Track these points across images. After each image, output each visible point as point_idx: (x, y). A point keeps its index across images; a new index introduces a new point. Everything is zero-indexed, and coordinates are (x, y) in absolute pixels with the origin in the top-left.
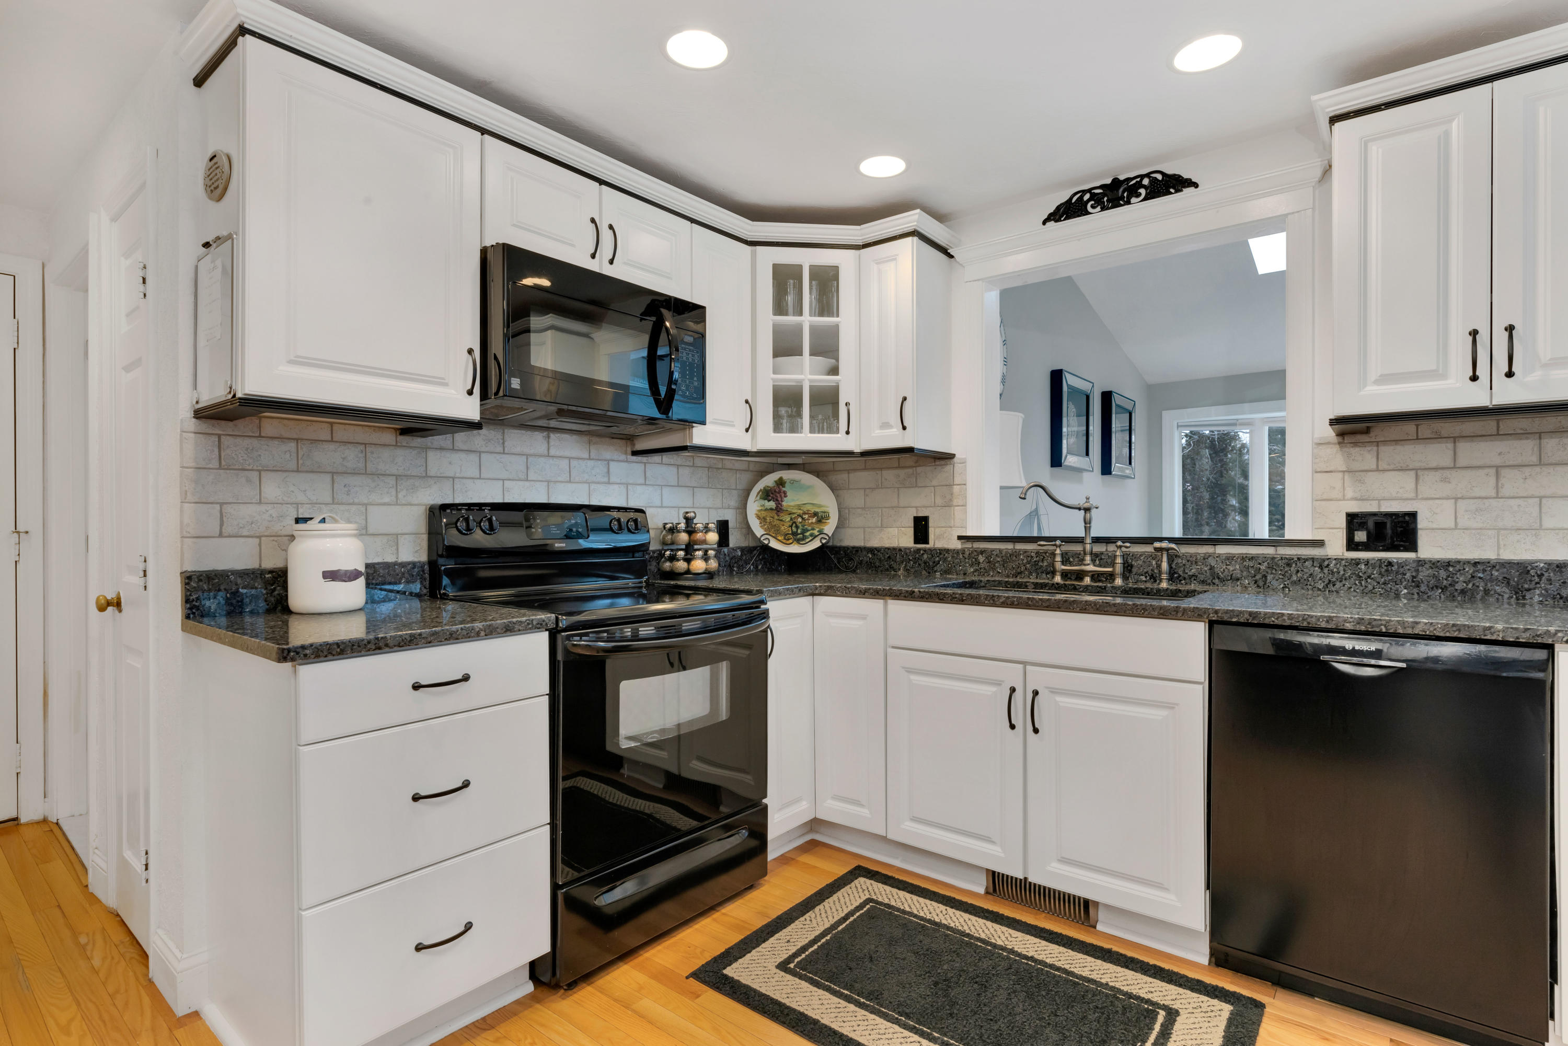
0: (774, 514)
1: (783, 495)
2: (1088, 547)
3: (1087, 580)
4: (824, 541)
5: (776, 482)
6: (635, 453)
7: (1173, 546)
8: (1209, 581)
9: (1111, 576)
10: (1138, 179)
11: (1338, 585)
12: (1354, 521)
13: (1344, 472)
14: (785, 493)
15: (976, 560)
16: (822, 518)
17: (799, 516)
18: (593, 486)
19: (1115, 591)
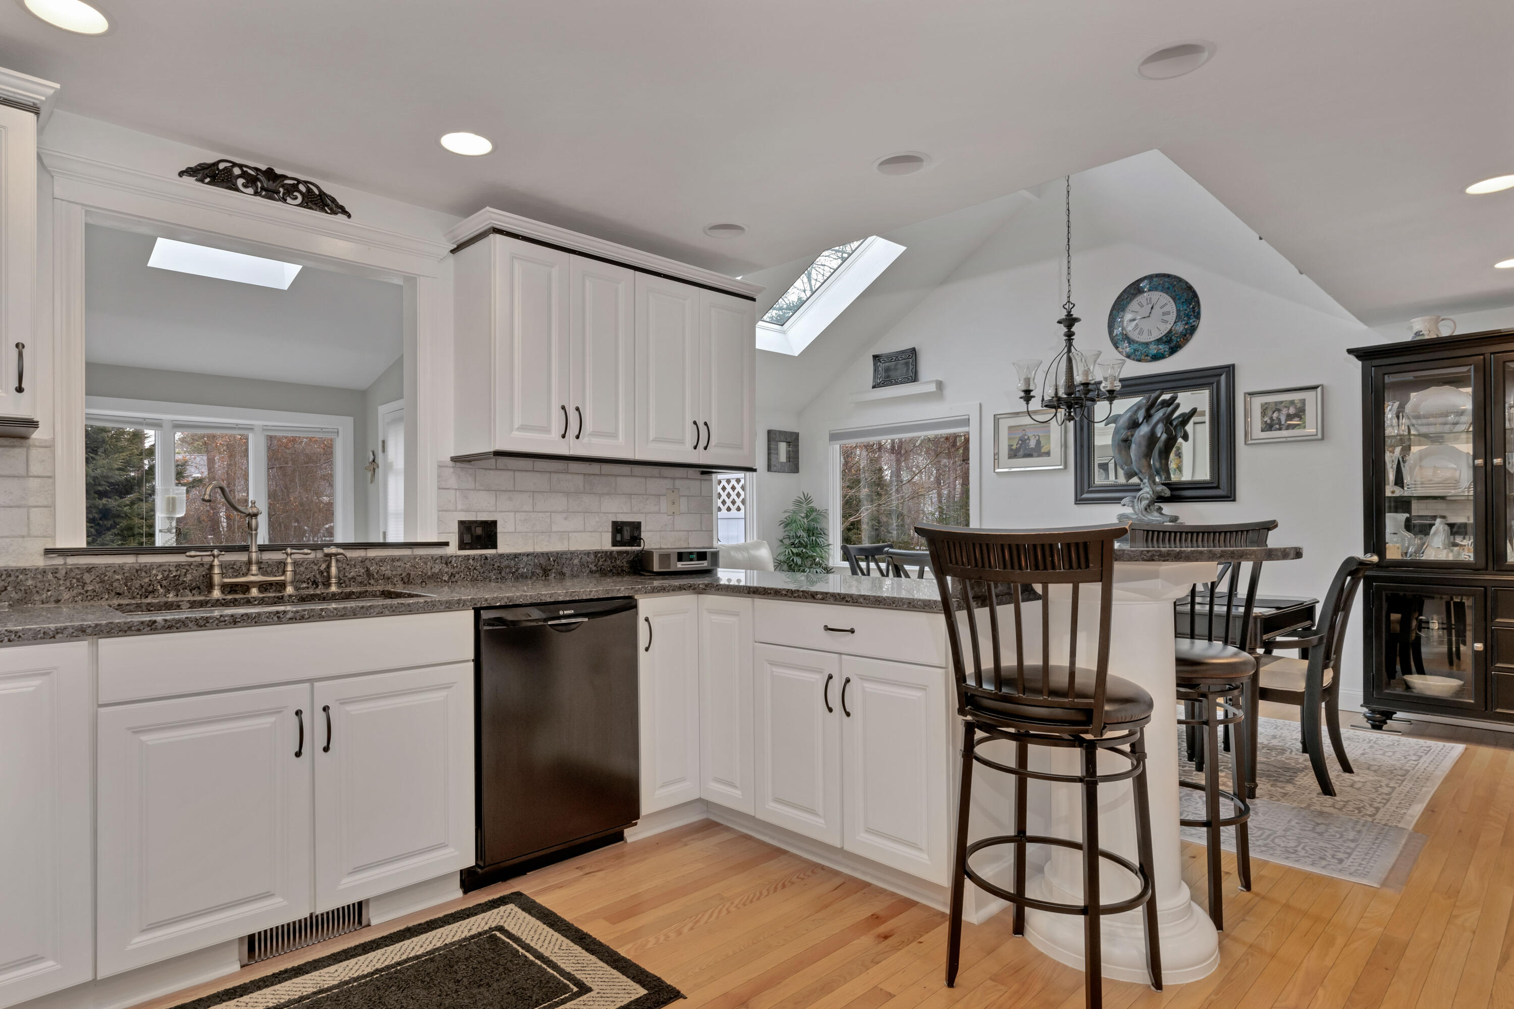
2: (254, 556)
3: (254, 592)
7: (340, 551)
8: (366, 582)
9: (282, 585)
12: (466, 527)
13: (456, 489)
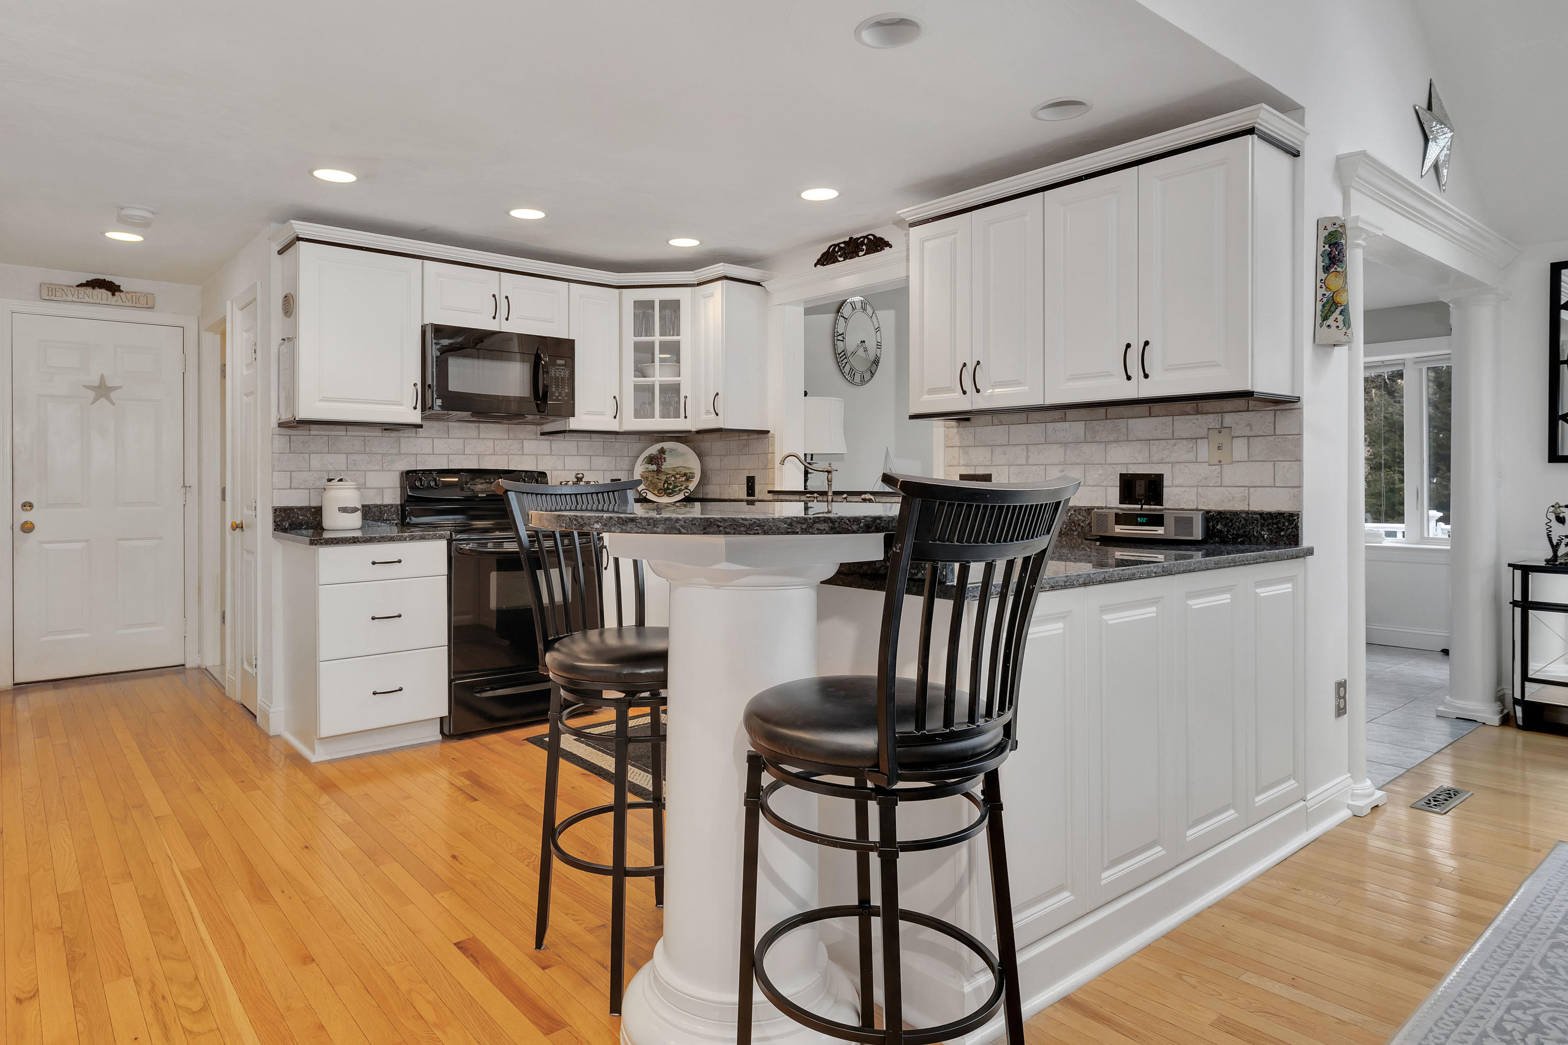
0: (654, 474)
1: (663, 460)
2: (830, 498)
4: (687, 494)
5: (658, 450)
6: (544, 435)
14: (664, 458)
16: (688, 477)
17: (673, 476)
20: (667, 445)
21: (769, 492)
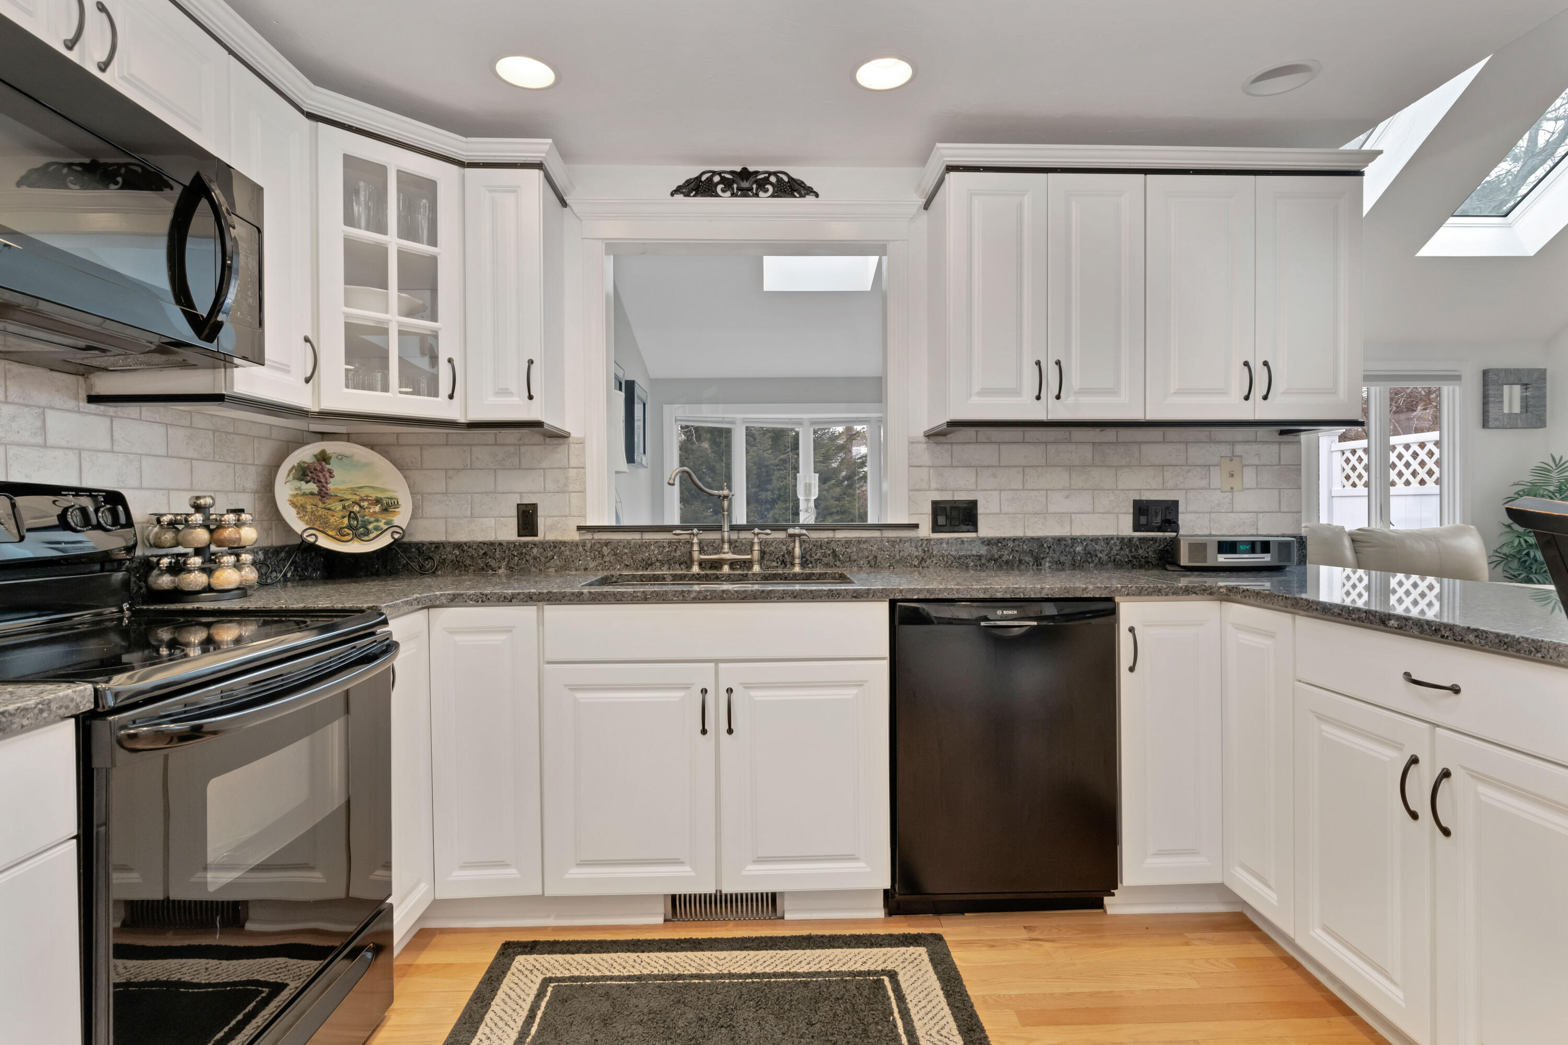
0: (317, 500)
1: (327, 475)
2: (726, 534)
3: (726, 569)
4: (396, 536)
5: (315, 456)
6: (93, 399)
7: (804, 532)
8: (832, 564)
9: (748, 564)
10: (767, 175)
11: (928, 561)
12: (938, 508)
13: (929, 467)
14: (330, 472)
15: (599, 553)
16: (388, 507)
17: (355, 503)
18: (12, 451)
19: (757, 578)
20: (331, 447)
21: (580, 528)
